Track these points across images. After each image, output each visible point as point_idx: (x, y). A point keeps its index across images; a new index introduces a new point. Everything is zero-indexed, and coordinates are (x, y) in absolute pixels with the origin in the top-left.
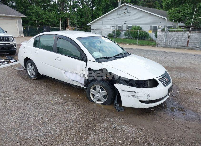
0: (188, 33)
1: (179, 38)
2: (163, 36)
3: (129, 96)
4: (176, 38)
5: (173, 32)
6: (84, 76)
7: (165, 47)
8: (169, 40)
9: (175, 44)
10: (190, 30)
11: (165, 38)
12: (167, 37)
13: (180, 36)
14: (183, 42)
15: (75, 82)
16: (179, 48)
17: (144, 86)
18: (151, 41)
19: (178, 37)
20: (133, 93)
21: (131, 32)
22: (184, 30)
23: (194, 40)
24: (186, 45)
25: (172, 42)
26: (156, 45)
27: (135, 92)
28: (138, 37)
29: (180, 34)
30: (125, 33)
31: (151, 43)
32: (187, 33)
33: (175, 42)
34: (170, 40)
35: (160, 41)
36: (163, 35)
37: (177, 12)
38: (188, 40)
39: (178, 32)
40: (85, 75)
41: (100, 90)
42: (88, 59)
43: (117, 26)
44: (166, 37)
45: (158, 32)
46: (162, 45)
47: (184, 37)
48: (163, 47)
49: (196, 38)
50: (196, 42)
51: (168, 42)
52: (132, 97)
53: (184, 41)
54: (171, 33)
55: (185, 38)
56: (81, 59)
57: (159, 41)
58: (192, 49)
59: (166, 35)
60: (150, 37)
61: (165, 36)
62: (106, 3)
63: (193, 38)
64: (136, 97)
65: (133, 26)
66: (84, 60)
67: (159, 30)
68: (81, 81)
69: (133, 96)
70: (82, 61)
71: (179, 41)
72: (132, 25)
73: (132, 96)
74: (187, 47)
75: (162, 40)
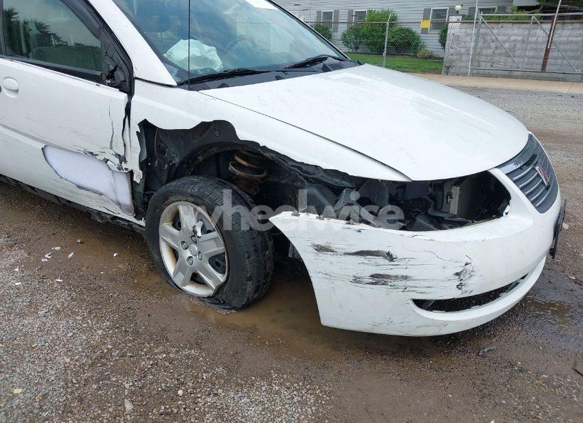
0: (549, 26)
1: (518, 45)
2: (468, 39)
3: (357, 280)
4: (507, 45)
5: (500, 25)
6: (124, 166)
7: (473, 75)
8: (485, 52)
9: (502, 63)
10: (556, 14)
11: (473, 44)
12: (481, 40)
13: (520, 38)
14: (529, 57)
15: (94, 195)
16: (516, 77)
17: (431, 211)
18: (426, 58)
19: (515, 41)
20: (380, 260)
21: (364, 30)
22: (534, 16)
23: (565, 50)
24: (540, 67)
25: (496, 59)
26: (444, 69)
27: (390, 257)
28: (386, 46)
29: (521, 31)
30: (344, 35)
31: (426, 65)
32: (544, 26)
33: (503, 59)
34: (490, 52)
35: (454, 57)
36: (467, 35)
38: (547, 51)
39: (514, 23)
40: (126, 162)
42: (136, 74)
43: (319, 13)
44: (476, 42)
45: (450, 25)
46: (463, 70)
47: (534, 39)
48: (465, 74)
49: (571, 42)
50: (572, 58)
51: (483, 59)
52: (372, 283)
53: (532, 53)
54: (493, 28)
55: (536, 43)
56: (104, 77)
57: (452, 55)
58: (558, 80)
59: (478, 35)
60: (423, 47)
61: (474, 38)
63: (563, 43)
64: (396, 283)
65: (370, 12)
66: (118, 81)
67: (453, 18)
68: (115, 192)
69: (378, 279)
70: (111, 85)
71: (518, 53)
72: (366, 10)
73: (373, 276)
74: (543, 71)
75: (463, 50)
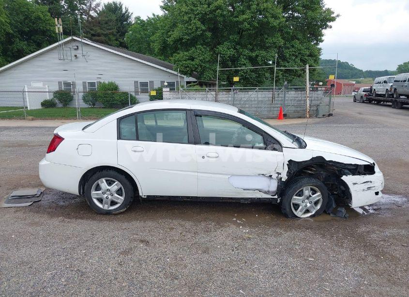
3: (363, 190)
6: (279, 176)
10: (217, 88)
20: (369, 184)
22: (207, 89)
27: (371, 182)
29: (200, 96)
32: (212, 93)
37: (189, 59)
40: (281, 174)
41: (311, 194)
42: (283, 146)
43: (60, 83)
52: (367, 190)
56: (268, 148)
62: (4, 30)
64: (372, 189)
65: (98, 83)
68: (269, 187)
69: (369, 188)
72: (95, 81)
